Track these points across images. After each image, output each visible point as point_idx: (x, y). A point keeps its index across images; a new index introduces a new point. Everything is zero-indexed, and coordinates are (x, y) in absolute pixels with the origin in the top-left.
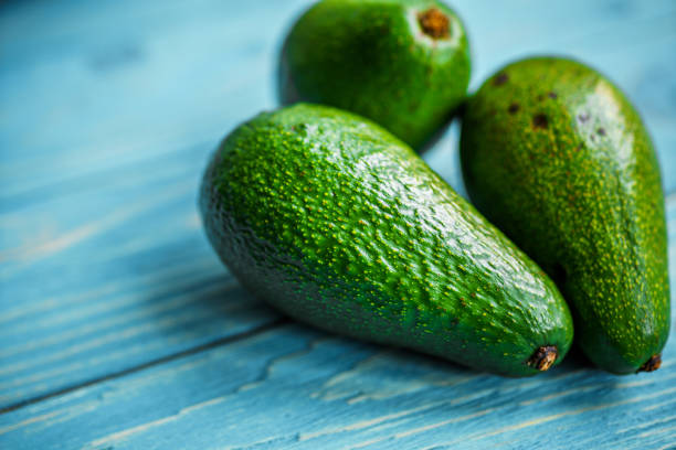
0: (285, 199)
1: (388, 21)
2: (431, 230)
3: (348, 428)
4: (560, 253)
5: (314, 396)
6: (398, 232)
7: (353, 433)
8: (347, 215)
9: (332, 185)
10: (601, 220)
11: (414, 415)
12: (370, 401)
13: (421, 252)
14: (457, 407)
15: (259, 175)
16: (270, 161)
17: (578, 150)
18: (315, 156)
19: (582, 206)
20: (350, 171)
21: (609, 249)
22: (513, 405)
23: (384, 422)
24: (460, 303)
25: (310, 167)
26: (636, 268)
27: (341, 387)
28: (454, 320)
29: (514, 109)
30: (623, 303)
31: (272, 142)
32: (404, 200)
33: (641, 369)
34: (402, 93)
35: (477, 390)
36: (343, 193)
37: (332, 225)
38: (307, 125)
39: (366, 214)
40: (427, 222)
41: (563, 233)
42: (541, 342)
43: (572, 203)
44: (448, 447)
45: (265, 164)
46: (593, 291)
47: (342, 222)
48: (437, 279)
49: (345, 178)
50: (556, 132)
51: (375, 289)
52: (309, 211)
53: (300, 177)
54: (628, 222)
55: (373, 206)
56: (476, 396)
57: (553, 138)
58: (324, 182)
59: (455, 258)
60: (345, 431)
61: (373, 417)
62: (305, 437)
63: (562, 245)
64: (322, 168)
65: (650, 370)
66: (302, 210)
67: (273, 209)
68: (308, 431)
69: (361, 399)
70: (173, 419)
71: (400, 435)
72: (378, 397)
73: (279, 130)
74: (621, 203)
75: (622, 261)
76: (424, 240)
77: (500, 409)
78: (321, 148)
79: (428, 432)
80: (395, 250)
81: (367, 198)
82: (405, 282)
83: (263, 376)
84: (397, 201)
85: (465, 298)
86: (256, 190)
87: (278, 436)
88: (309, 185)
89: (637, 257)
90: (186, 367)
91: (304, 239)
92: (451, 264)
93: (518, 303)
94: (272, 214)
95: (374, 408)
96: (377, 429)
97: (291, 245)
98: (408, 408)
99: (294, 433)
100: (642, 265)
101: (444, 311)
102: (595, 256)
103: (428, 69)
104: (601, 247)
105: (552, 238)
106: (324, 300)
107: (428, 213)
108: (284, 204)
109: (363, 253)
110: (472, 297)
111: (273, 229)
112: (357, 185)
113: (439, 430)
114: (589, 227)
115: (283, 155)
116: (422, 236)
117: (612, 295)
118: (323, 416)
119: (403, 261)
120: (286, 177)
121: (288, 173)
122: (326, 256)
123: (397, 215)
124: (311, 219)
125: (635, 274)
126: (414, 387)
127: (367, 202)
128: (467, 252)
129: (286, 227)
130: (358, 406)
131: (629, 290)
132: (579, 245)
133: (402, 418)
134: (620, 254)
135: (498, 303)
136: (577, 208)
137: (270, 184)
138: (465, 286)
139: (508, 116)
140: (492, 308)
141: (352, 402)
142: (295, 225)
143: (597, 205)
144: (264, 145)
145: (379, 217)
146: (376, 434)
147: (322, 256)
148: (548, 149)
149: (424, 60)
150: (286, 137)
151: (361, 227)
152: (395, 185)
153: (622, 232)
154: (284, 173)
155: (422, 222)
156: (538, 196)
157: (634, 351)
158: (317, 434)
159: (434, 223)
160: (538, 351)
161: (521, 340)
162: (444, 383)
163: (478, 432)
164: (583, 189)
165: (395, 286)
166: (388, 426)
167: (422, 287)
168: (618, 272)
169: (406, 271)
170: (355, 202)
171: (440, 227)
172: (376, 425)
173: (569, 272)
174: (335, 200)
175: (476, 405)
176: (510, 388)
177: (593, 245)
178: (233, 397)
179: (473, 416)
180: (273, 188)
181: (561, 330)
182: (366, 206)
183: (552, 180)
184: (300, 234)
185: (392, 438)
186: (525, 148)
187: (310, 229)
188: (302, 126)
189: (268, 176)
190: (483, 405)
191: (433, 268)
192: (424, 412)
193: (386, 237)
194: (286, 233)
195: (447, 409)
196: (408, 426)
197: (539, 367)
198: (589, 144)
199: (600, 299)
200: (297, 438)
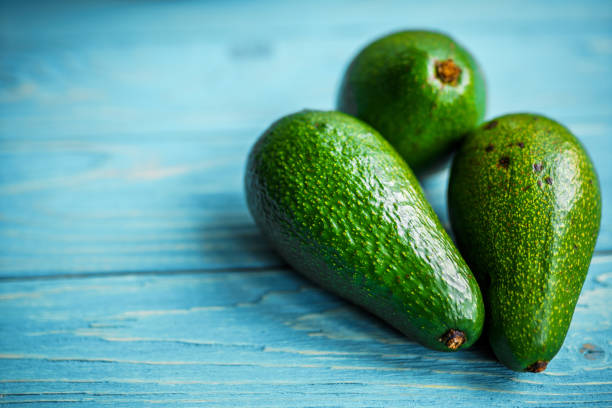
0: (293, 174)
1: (412, 62)
2: (390, 222)
3: (301, 352)
4: (490, 265)
5: (287, 324)
6: (364, 216)
7: (302, 356)
8: (331, 195)
9: (327, 171)
10: (526, 246)
11: (352, 356)
12: (324, 338)
13: (377, 235)
14: (385, 360)
15: (281, 153)
16: (292, 145)
17: (525, 190)
18: (323, 149)
19: (515, 232)
20: (343, 165)
21: (525, 270)
22: (428, 370)
23: (329, 356)
24: (396, 280)
25: (317, 155)
26: (542, 289)
27: (308, 323)
28: (390, 292)
29: (489, 149)
30: (523, 313)
31: (298, 131)
32: (376, 195)
33: (528, 370)
34: (412, 118)
35: (407, 352)
36: (333, 179)
37: (319, 199)
38: (327, 125)
39: (345, 198)
40: (387, 214)
41: (496, 250)
42: (453, 325)
43: (508, 229)
44: (366, 385)
45: (288, 146)
46: (503, 300)
47: (326, 199)
48: (383, 257)
49: (338, 169)
50: (513, 173)
51: (338, 253)
52: (306, 185)
53: (308, 161)
54: (547, 253)
55: (351, 193)
56: (403, 356)
57: (509, 176)
58: (323, 168)
59: (401, 246)
60: (298, 354)
61: (323, 350)
62: (269, 349)
63: (493, 259)
64: (325, 157)
65: (534, 371)
66: (301, 184)
67: (283, 179)
68: (272, 346)
69: (319, 335)
70: (185, 312)
71: (335, 367)
72: (332, 337)
73: (307, 124)
74: (546, 238)
75: (532, 282)
76: (381, 226)
77: (415, 370)
78: (329, 144)
79: (356, 371)
80: (358, 229)
81: (349, 186)
82: (359, 253)
83: (258, 300)
84: (370, 194)
85: (400, 277)
86: (276, 163)
87: (250, 344)
88: (312, 168)
89: (546, 282)
90: (208, 280)
91: (297, 205)
92: (397, 249)
93: (440, 292)
94: (281, 182)
95: (326, 343)
96: (321, 359)
97: (287, 207)
98: (349, 350)
99: (262, 345)
100: (548, 289)
101: (383, 283)
102: (513, 273)
103: (432, 105)
104: (520, 267)
105: (488, 252)
106: (302, 253)
107: (391, 207)
108: (291, 177)
109: (335, 225)
110: (406, 278)
111: (279, 192)
112: (344, 175)
113: (365, 372)
114: (516, 249)
115: (303, 142)
116: (380, 223)
117: (517, 307)
118: (287, 339)
119: (363, 238)
120: (298, 158)
121: (301, 156)
122: (309, 221)
123: (366, 203)
124: (306, 191)
125: (540, 294)
126: (360, 337)
127: (348, 189)
128: (411, 243)
129: (288, 193)
130: (314, 339)
131: (531, 305)
132: (504, 262)
133: (343, 356)
134: (532, 276)
135: (425, 287)
136: (511, 233)
137: (286, 160)
138: (402, 268)
139: (484, 152)
140: (419, 290)
141: (312, 335)
142: (293, 193)
143: (527, 234)
144: (292, 132)
145: (353, 201)
146: (319, 362)
147: (307, 220)
148: (503, 184)
149: (431, 98)
150: (308, 130)
151: (338, 206)
152: (373, 182)
153: (540, 260)
154: (298, 155)
155: (384, 213)
156: (486, 218)
157: (523, 352)
158: (278, 350)
159: (393, 216)
160: (448, 332)
161: (436, 320)
162: (384, 341)
163: (392, 382)
164: (519, 220)
165: (352, 255)
166: (330, 359)
167: (371, 260)
168: (527, 289)
169: (362, 247)
170: (339, 187)
171: (397, 221)
172: (322, 356)
173: (493, 280)
174: (326, 182)
175: (400, 363)
176: (429, 358)
177: (515, 264)
178: (231, 309)
179: (394, 369)
180: (287, 163)
181: (470, 321)
182: (347, 193)
183: (500, 208)
184: (296, 201)
185: (329, 368)
186: (488, 179)
187: (303, 199)
188: (323, 126)
189: (288, 154)
190: (405, 364)
191: (382, 249)
192: (361, 357)
193: (354, 218)
194: (287, 198)
195: (377, 359)
196: (343, 363)
197: (447, 344)
198: (535, 186)
199: (507, 306)
200: (263, 348)
